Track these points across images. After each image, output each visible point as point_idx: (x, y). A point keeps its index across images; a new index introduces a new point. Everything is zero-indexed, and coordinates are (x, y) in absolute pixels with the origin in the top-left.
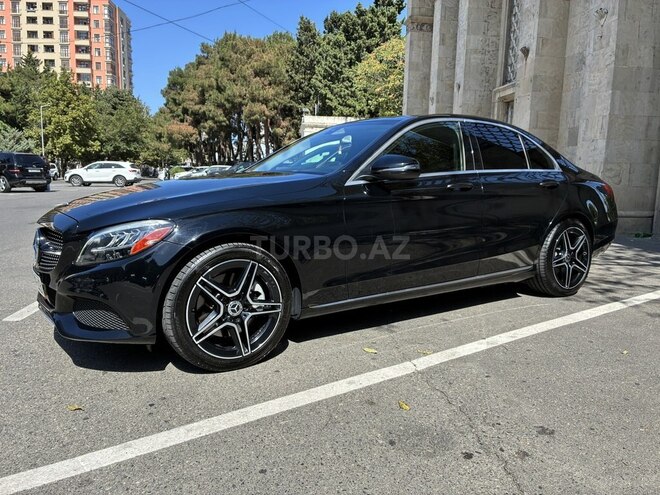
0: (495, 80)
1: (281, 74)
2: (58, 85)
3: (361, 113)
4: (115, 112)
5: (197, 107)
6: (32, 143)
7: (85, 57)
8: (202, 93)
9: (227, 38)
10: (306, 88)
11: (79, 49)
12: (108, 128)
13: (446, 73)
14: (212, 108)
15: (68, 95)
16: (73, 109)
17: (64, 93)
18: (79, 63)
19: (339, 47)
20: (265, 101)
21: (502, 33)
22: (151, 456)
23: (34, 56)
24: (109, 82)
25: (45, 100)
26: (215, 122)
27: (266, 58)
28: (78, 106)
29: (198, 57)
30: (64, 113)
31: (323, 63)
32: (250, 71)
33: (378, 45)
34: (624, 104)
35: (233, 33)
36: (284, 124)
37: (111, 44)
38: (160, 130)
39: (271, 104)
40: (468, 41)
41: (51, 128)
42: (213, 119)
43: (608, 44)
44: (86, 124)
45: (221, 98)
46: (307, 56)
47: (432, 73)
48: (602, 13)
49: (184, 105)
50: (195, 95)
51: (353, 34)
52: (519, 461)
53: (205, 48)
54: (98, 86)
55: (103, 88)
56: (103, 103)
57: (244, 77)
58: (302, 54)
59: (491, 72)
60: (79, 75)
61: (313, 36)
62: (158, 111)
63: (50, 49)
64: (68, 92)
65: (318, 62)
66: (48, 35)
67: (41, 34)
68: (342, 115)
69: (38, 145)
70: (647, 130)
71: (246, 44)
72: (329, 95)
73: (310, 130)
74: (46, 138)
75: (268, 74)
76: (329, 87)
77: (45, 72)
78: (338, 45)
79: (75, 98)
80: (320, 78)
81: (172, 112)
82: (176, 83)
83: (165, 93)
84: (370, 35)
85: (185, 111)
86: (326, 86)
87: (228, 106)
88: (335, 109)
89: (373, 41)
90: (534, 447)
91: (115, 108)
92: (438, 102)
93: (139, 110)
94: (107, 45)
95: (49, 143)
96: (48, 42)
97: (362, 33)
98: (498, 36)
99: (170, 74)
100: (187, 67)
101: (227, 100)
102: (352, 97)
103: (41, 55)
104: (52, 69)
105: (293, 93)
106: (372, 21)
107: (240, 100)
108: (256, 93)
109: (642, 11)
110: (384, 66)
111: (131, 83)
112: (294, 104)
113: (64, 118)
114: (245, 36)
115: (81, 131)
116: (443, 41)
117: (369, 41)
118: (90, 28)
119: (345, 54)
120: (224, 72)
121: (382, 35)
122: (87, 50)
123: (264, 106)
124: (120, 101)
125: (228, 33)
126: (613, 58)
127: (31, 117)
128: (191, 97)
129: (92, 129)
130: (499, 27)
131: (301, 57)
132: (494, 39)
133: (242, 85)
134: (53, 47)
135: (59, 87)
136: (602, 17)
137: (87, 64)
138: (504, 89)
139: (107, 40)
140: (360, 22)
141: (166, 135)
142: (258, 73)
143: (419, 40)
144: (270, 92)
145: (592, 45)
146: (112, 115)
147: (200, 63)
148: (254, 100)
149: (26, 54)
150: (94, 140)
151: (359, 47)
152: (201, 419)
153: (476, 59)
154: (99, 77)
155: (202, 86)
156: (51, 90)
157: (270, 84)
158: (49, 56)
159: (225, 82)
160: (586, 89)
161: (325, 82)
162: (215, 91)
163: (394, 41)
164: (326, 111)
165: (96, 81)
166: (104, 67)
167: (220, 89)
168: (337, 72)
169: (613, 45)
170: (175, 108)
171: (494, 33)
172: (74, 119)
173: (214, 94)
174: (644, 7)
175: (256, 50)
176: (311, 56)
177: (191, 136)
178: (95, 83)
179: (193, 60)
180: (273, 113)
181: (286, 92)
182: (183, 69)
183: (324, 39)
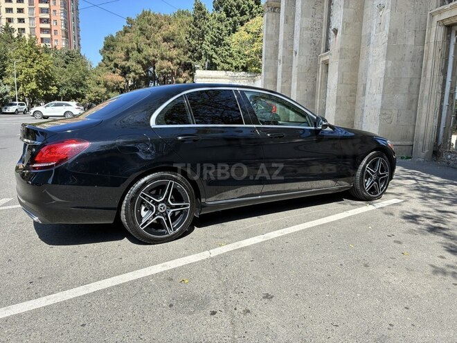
0: (320, 49)
1: (182, 40)
2: (26, 47)
3: (237, 68)
4: (67, 66)
5: (124, 63)
6: (8, 88)
7: (47, 26)
8: (127, 53)
9: (144, 14)
10: (199, 50)
11: (42, 20)
12: (63, 77)
13: (288, 43)
14: (134, 64)
15: (34, 54)
16: (37, 63)
17: (31, 53)
18: (42, 30)
19: (221, 21)
20: (171, 59)
21: (324, 17)
22: (19, 316)
23: (10, 26)
24: (64, 44)
25: (17, 58)
26: (136, 74)
27: (171, 28)
28: (41, 61)
29: (125, 27)
30: (31, 66)
31: (210, 33)
32: (160, 38)
33: (248, 20)
34: (394, 70)
35: (148, 10)
36: (184, 75)
37: (64, 17)
38: (99, 78)
39: (175, 61)
40: (302, 22)
41: (22, 77)
42: (134, 71)
43: (384, 29)
44: (46, 74)
45: (140, 57)
46: (200, 28)
47: (280, 42)
48: (381, 7)
49: (115, 61)
50: (122, 54)
51: (230, 12)
52: (242, 316)
53: (129, 21)
54: (55, 47)
55: (59, 48)
56: (58, 60)
57: (156, 42)
58: (196, 26)
59: (317, 43)
60: (42, 39)
61: (204, 14)
62: (97, 65)
63: (21, 20)
64: (34, 52)
65: (207, 32)
66: (20, 11)
67: (15, 10)
68: (223, 69)
69: (13, 90)
70: (409, 87)
71: (157, 18)
72: (214, 56)
73: (200, 80)
74: (18, 84)
75: (173, 40)
76: (214, 50)
77: (18, 37)
78: (220, 20)
79: (38, 56)
80: (208, 43)
81: (107, 66)
82: (109, 46)
83: (102, 53)
84: (243, 13)
85: (116, 65)
86: (212, 49)
87: (145, 62)
88: (219, 65)
89: (244, 18)
90: (256, 307)
91: (67, 63)
92: (283, 63)
93: (85, 64)
94: (62, 18)
95: (21, 88)
96: (21, 16)
97: (237, 12)
98: (322, 18)
99: (105, 39)
100: (118, 34)
101: (144, 58)
102: (230, 56)
103: (15, 25)
104: (23, 35)
105: (190, 53)
106: (244, 4)
107: (153, 58)
108: (164, 54)
109: (407, 6)
110: (250, 36)
111: (79, 45)
112: (191, 61)
113: (31, 70)
114: (156, 13)
115: (43, 79)
116: (286, 20)
117: (242, 18)
118: (50, 6)
119: (226, 26)
120: (142, 38)
121: (251, 13)
122: (48, 21)
123: (170, 63)
124: (71, 58)
125: (145, 10)
126: (387, 39)
127: (8, 70)
128: (119, 55)
129: (51, 78)
130: (322, 12)
131: (195, 28)
132: (319, 20)
133: (155, 48)
134: (23, 19)
135: (27, 48)
136: (381, 10)
137: (48, 31)
138: (325, 56)
139: (62, 14)
140: (235, 4)
141: (102, 82)
142: (166, 40)
143: (273, 19)
144: (174, 53)
145: (374, 29)
146: (65, 67)
147: (126, 31)
148: (163, 58)
149: (5, 24)
150: (53, 86)
151: (235, 22)
152: (59, 291)
153: (307, 34)
154: (57, 40)
155: (127, 48)
156: (22, 51)
157: (174, 47)
158: (21, 25)
159: (142, 46)
160: (371, 59)
161: (211, 46)
162: (135, 52)
163: (258, 18)
164: (212, 67)
165: (55, 43)
166: (60, 33)
167: (139, 51)
168: (220, 39)
169: (387, 29)
170: (109, 63)
171: (320, 16)
172: (38, 70)
173: (135, 53)
174: (409, 3)
175: (164, 23)
176: (203, 27)
177: (121, 83)
178: (54, 45)
179: (122, 29)
180: (176, 67)
181: (185, 53)
182: (114, 35)
183: (212, 15)
